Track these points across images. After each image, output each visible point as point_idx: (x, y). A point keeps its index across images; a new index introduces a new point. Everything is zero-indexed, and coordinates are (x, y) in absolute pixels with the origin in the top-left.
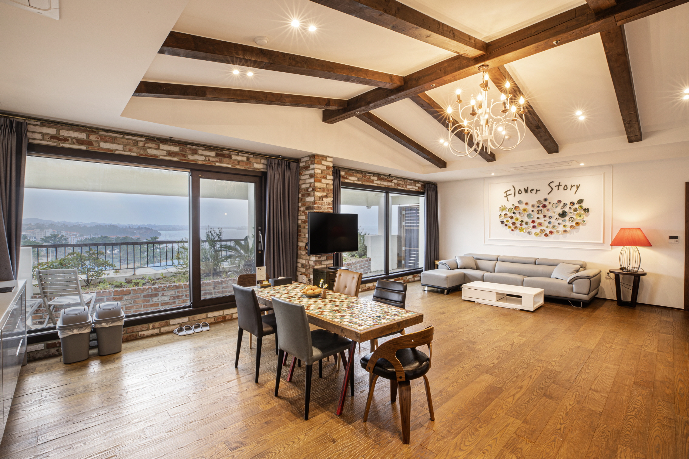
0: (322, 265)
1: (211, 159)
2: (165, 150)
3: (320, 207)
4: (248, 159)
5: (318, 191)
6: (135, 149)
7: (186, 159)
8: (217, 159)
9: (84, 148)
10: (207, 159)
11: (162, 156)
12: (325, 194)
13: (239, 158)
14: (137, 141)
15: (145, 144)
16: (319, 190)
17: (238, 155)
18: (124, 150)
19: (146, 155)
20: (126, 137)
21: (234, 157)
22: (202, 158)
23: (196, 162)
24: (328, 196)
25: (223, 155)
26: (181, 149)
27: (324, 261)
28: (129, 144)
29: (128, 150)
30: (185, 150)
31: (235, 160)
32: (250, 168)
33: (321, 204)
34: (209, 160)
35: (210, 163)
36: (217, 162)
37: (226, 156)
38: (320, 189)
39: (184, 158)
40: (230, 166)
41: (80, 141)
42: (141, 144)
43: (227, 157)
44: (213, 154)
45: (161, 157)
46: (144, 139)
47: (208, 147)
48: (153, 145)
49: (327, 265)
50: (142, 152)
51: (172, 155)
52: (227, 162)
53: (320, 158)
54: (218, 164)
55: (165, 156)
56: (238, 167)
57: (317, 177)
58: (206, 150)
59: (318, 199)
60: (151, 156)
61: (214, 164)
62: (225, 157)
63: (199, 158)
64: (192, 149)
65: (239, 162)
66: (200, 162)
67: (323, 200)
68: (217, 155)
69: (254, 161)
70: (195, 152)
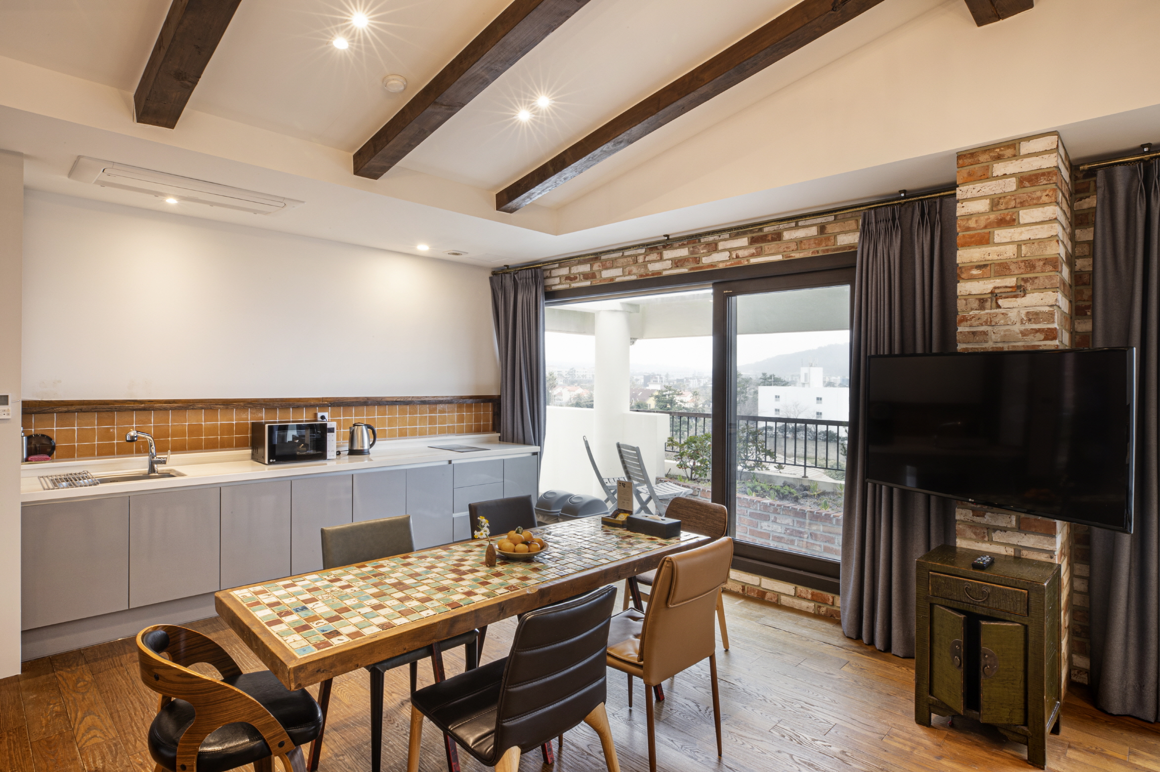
0: (991, 541)
1: (741, 253)
2: (669, 260)
3: (985, 333)
4: (822, 228)
5: (972, 278)
6: (634, 270)
7: (700, 265)
8: (753, 251)
9: (587, 283)
10: (734, 256)
11: (666, 270)
12: (1011, 281)
13: (800, 234)
14: (636, 256)
15: (645, 258)
16: (975, 272)
17: (797, 227)
18: (624, 275)
19: (647, 275)
20: (627, 253)
21: (787, 236)
22: (725, 256)
23: (715, 266)
24: (1029, 286)
25: (763, 239)
26: (691, 249)
27: (1004, 530)
28: (628, 265)
29: (627, 274)
30: (697, 250)
31: (791, 241)
32: (828, 250)
33: (989, 323)
34: (737, 257)
35: (740, 262)
36: (753, 255)
37: (770, 238)
38: (979, 267)
39: (698, 265)
40: (779, 258)
41: (586, 276)
42: (641, 259)
43: (773, 240)
44: (744, 241)
45: (665, 273)
46: (643, 251)
47: (736, 231)
48: (654, 256)
49: (1018, 548)
50: (642, 271)
51: (679, 264)
52: (773, 251)
53: (983, 158)
54: (754, 261)
55: (671, 269)
56: (797, 255)
57: (968, 229)
58: (732, 237)
59: (976, 304)
60: (653, 274)
61: (746, 263)
62: (769, 241)
63: (719, 259)
64: (708, 244)
65: (799, 242)
66: (721, 266)
67: (999, 307)
68: (753, 241)
69: (837, 230)
70: (713, 248)
